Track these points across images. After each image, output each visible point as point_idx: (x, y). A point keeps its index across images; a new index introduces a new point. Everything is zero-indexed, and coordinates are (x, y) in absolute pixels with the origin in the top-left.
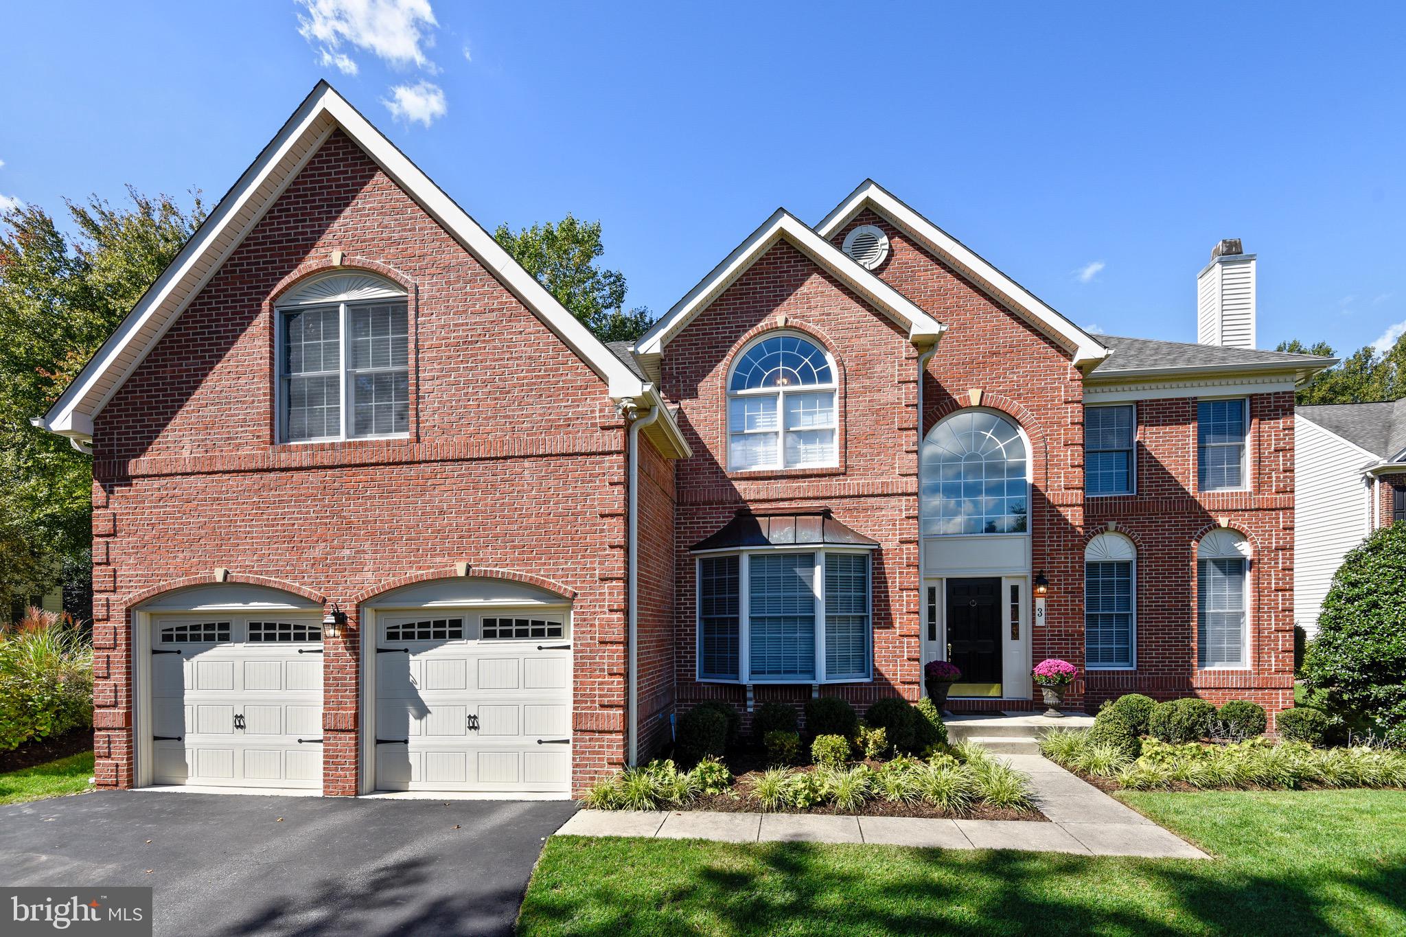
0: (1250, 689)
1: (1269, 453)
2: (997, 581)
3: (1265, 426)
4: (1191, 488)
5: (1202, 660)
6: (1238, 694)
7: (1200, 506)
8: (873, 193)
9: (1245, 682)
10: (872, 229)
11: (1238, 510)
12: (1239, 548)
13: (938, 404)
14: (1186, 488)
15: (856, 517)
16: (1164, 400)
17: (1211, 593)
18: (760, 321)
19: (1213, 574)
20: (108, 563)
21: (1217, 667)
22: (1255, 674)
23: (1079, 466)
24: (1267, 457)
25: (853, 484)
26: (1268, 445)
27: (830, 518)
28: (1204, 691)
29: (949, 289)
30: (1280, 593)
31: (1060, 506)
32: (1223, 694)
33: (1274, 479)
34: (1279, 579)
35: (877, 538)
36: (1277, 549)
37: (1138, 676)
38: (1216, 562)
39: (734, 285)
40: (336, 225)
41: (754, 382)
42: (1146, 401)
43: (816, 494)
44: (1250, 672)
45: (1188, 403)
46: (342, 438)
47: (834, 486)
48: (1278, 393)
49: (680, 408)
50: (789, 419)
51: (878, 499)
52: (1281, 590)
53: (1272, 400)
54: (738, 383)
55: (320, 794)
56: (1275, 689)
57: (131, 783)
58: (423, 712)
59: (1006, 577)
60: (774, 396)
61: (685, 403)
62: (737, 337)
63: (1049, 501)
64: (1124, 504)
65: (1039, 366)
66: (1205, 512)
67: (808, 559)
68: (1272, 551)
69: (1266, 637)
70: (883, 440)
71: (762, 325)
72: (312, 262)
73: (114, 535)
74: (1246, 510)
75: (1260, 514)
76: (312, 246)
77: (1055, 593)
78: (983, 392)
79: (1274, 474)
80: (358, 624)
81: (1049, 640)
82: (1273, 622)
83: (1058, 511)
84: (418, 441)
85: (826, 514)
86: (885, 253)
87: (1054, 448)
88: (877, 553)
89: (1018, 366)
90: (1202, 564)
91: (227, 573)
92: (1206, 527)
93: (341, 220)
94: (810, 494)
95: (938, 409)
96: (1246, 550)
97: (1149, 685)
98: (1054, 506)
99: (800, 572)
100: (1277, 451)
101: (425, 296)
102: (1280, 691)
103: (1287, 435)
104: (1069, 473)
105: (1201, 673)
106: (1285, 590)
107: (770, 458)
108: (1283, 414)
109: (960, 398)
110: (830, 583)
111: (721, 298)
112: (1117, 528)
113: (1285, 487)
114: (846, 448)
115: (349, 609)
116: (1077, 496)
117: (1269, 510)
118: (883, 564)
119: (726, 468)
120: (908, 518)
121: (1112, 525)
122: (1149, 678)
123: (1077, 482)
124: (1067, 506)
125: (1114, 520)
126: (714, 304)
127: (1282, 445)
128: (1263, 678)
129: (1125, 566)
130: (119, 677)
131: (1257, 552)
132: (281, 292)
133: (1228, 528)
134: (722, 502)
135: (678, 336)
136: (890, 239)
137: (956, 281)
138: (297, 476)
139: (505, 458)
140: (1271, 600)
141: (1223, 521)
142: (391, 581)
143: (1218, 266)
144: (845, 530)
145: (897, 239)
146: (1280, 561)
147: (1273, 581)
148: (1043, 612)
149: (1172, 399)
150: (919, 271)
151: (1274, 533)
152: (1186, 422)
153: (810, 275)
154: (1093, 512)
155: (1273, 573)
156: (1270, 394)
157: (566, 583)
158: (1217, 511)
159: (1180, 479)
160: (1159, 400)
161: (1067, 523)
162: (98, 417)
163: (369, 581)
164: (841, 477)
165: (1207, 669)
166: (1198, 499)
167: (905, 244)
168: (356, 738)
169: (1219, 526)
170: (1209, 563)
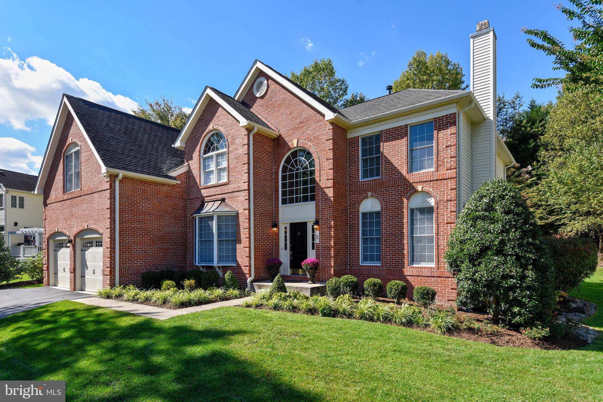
0: (434, 277)
1: (443, 149)
2: (305, 224)
3: (442, 134)
4: (404, 172)
5: (413, 261)
6: (428, 280)
7: (408, 181)
8: (259, 65)
9: (431, 273)
10: (262, 79)
11: (427, 181)
12: (430, 202)
13: (284, 148)
14: (402, 172)
15: (232, 200)
16: (392, 128)
17: (418, 225)
18: (206, 129)
19: (418, 216)
20: (45, 227)
21: (423, 265)
22: (436, 269)
23: (331, 169)
24: (442, 151)
25: (230, 188)
26: (443, 144)
27: (224, 202)
28: (411, 277)
29: (287, 98)
30: (449, 225)
31: (325, 188)
32: (421, 279)
33: (445, 162)
34: (448, 217)
35: (237, 209)
36: (447, 201)
37: (381, 268)
38: (417, 209)
39: (201, 116)
40: (71, 131)
41: (209, 152)
42: (384, 130)
43: (221, 193)
44: (434, 268)
45: (403, 128)
46: (73, 190)
47: (225, 189)
48: (447, 115)
49: (188, 164)
50: (218, 164)
51: (237, 193)
52: (450, 223)
53: (445, 119)
54: (205, 153)
55: (69, 290)
56: (447, 277)
57: (49, 285)
58: (87, 268)
59: (309, 222)
60: (212, 157)
61: (190, 162)
62: (202, 136)
63: (321, 187)
64: (374, 183)
65: (317, 126)
66: (411, 184)
67: (211, 218)
68: (445, 202)
69: (442, 249)
70: (239, 169)
71: (207, 130)
72: (68, 143)
73: (45, 220)
74: (430, 181)
75: (438, 182)
76: (67, 138)
77: (324, 228)
78: (298, 141)
79: (445, 160)
80: (75, 243)
81: (321, 249)
82: (445, 241)
83: (324, 191)
84: (81, 190)
85: (223, 200)
86: (266, 87)
87: (323, 162)
88: (238, 214)
89: (310, 126)
90: (412, 210)
91: (58, 229)
92: (411, 191)
93: (71, 130)
94: (219, 193)
95: (284, 150)
96: (432, 202)
97: (386, 273)
98: (322, 189)
99: (210, 223)
100: (446, 147)
101: (82, 148)
102: (450, 279)
103: (452, 137)
104: (328, 173)
105: (409, 268)
106: (452, 223)
107: (213, 181)
108: (450, 126)
109: (291, 144)
110: (219, 228)
111: (198, 122)
112: (372, 195)
113: (451, 166)
114: (229, 173)
115: (72, 238)
116: (330, 183)
117: (443, 180)
118: (239, 219)
119: (200, 185)
120: (246, 200)
121: (369, 194)
122: (386, 270)
123: (331, 177)
124: (328, 188)
125: (371, 191)
126: (196, 125)
127: (449, 143)
128: (441, 272)
129: (378, 213)
130: (46, 257)
131: (437, 203)
132: (65, 151)
133: (422, 191)
134: (198, 198)
135: (188, 138)
136: (267, 81)
137: (289, 94)
138: (67, 201)
139: (93, 193)
140: (444, 229)
141: (419, 188)
142: (78, 230)
143: (472, 40)
144: (228, 206)
145: (270, 80)
146: (449, 207)
147: (445, 218)
148: (318, 237)
149: (396, 127)
150: (277, 92)
151: (445, 192)
152: (402, 138)
153: (219, 108)
154: (362, 188)
155: (445, 214)
156: (443, 116)
157: (102, 230)
158: (417, 183)
159: (399, 168)
160: (390, 129)
161: (327, 196)
162: (44, 189)
163: (75, 230)
164: (228, 185)
165: (415, 266)
166: (407, 177)
167: (273, 82)
168: (74, 275)
169: (418, 191)
170: (415, 211)
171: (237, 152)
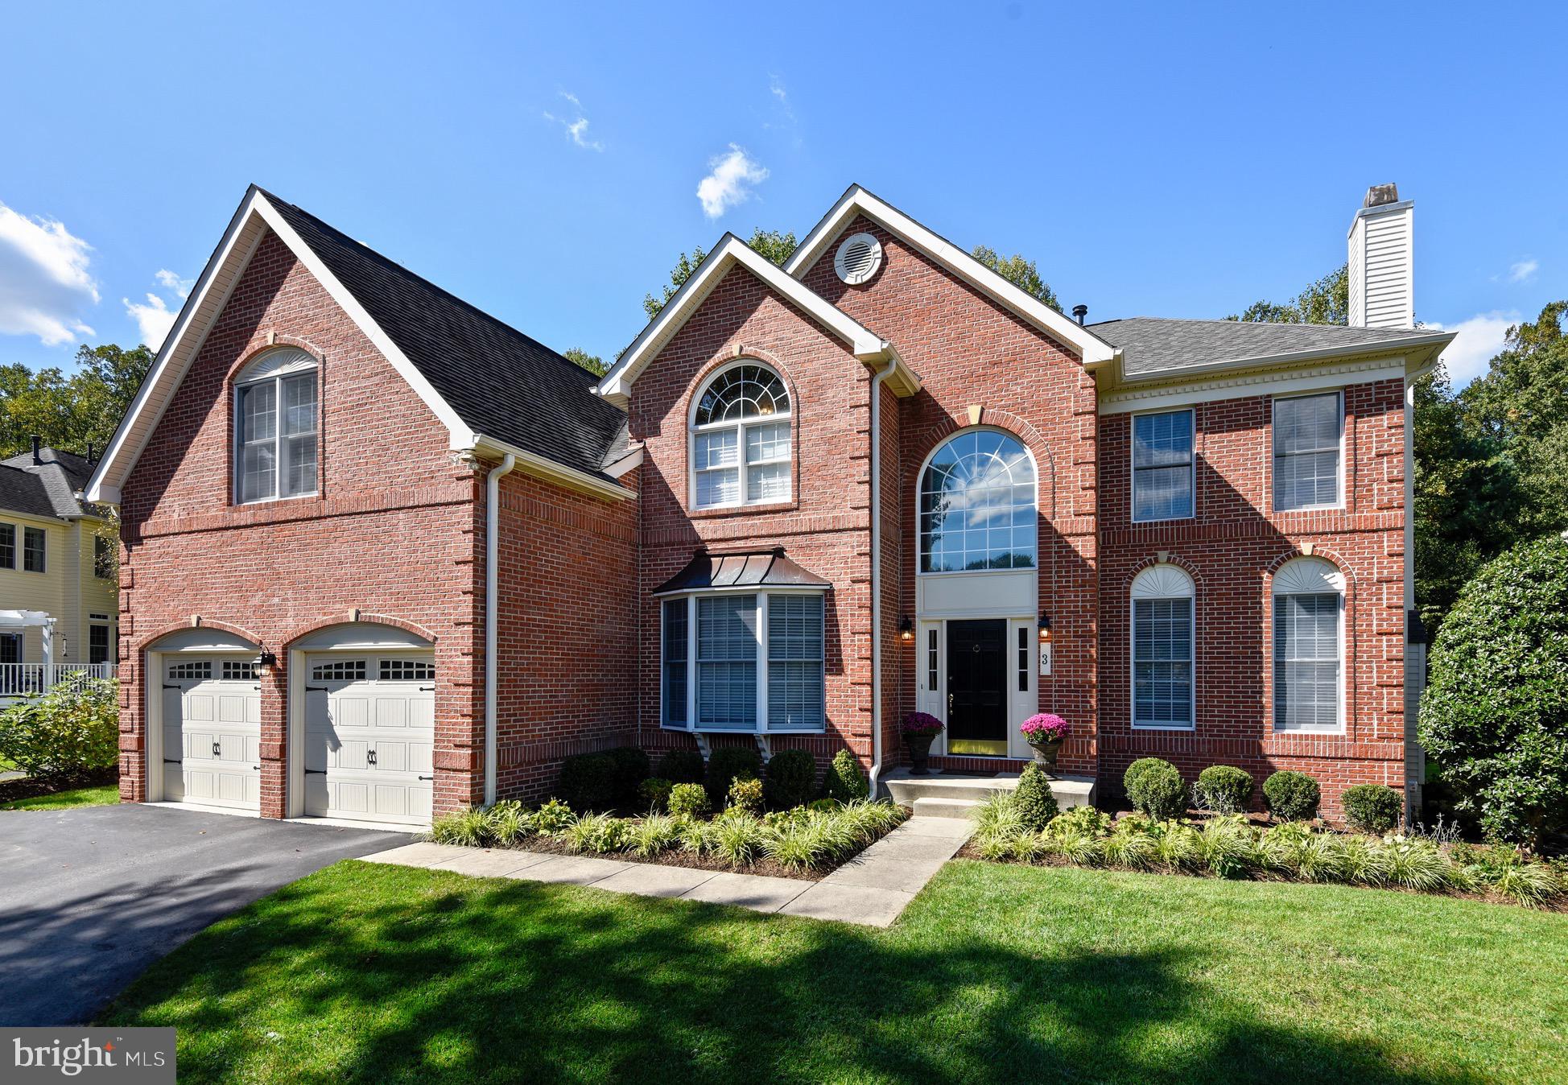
0: (1343, 758)
1: (1370, 459)
2: (1001, 624)
3: (1364, 425)
4: (1263, 508)
5: (1281, 720)
6: (1328, 765)
7: (1275, 530)
8: (861, 199)
9: (1336, 750)
10: (865, 237)
11: (1326, 533)
12: (1330, 581)
13: (935, 424)
14: (1257, 507)
15: (809, 555)
16: (1228, 401)
17: (1294, 637)
18: (716, 352)
19: (1296, 613)
20: (128, 611)
21: (1305, 730)
22: (1349, 740)
23: (1090, 488)
24: (1366, 465)
25: (805, 519)
26: (1368, 448)
27: (783, 557)
28: (1281, 760)
29: (947, 295)
30: (1384, 638)
31: (1070, 535)
32: (1307, 764)
33: (1376, 492)
34: (1383, 620)
35: (829, 579)
36: (1380, 581)
37: (1196, 738)
38: (1293, 596)
39: (693, 316)
40: (271, 309)
41: (717, 415)
42: (1206, 404)
43: (771, 532)
44: (1343, 737)
45: (1260, 403)
46: (277, 498)
47: (787, 522)
48: (1382, 382)
49: (644, 447)
50: (749, 454)
51: (830, 535)
52: (1386, 634)
53: (1373, 391)
54: (701, 418)
55: (257, 815)
56: (1378, 760)
57: (143, 797)
58: (337, 745)
59: (1012, 619)
60: (732, 431)
61: (649, 441)
62: (697, 370)
63: (1056, 531)
64: (1178, 529)
65: (1046, 375)
66: (1282, 537)
67: (750, 601)
68: (1374, 584)
69: (1366, 693)
70: (835, 471)
71: (719, 356)
72: (255, 344)
73: (132, 587)
74: (1336, 533)
75: (1356, 536)
76: (255, 329)
77: (1064, 637)
78: (983, 410)
79: (1375, 485)
80: (284, 664)
81: (1056, 691)
82: (1375, 674)
83: (1066, 542)
84: (324, 498)
85: (778, 553)
86: (878, 262)
87: (1062, 468)
88: (830, 593)
89: (1022, 376)
90: (1280, 601)
91: (199, 619)
92: (1283, 555)
93: (273, 305)
94: (764, 532)
95: (934, 430)
96: (1338, 582)
97: (1209, 750)
98: (1061, 536)
99: (742, 614)
100: (1379, 455)
101: (330, 365)
102: (1385, 764)
103: (1393, 435)
104: (1080, 496)
105: (1277, 737)
106: (1391, 634)
107: (732, 496)
108: (1388, 409)
109: (958, 417)
110: (773, 627)
111: (682, 331)
112: (1169, 559)
113: (1391, 501)
114: (799, 481)
115: (277, 651)
116: (1088, 524)
117: (1369, 531)
118: (834, 605)
119: (687, 508)
120: (860, 555)
121: (1163, 555)
122: (1209, 741)
123: (1090, 507)
124: (1077, 535)
125: (1166, 549)
126: (675, 338)
127: (1386, 448)
128: (1361, 746)
129: (1182, 604)
130: (134, 708)
131: (1353, 586)
132: (236, 372)
133: (1312, 555)
134: (682, 543)
135: (643, 374)
136: (883, 246)
137: (954, 286)
138: (246, 532)
139: (385, 511)
140: (1371, 647)
141: (1306, 548)
142: (307, 626)
143: (1361, 222)
144: (796, 569)
145: (891, 245)
146: (1385, 597)
147: (1375, 622)
148: (1049, 659)
149: (1240, 399)
150: (914, 278)
151: (1375, 560)
152: (1258, 425)
153: (763, 298)
154: (1140, 540)
155: (1374, 612)
156: (1370, 384)
157: (429, 627)
158: (1298, 535)
159: (1249, 497)
160: (1222, 402)
161: (1077, 556)
162: (124, 488)
163: (291, 625)
164: (795, 513)
165: (1287, 732)
166: (1272, 521)
167: (900, 250)
168: (283, 767)
169: (1301, 554)
170: (1289, 601)
171: (829, 423)
